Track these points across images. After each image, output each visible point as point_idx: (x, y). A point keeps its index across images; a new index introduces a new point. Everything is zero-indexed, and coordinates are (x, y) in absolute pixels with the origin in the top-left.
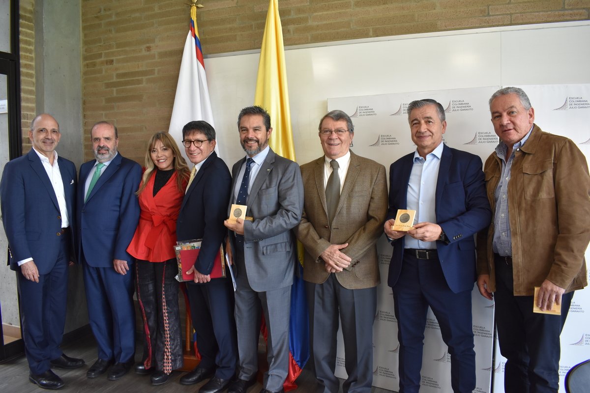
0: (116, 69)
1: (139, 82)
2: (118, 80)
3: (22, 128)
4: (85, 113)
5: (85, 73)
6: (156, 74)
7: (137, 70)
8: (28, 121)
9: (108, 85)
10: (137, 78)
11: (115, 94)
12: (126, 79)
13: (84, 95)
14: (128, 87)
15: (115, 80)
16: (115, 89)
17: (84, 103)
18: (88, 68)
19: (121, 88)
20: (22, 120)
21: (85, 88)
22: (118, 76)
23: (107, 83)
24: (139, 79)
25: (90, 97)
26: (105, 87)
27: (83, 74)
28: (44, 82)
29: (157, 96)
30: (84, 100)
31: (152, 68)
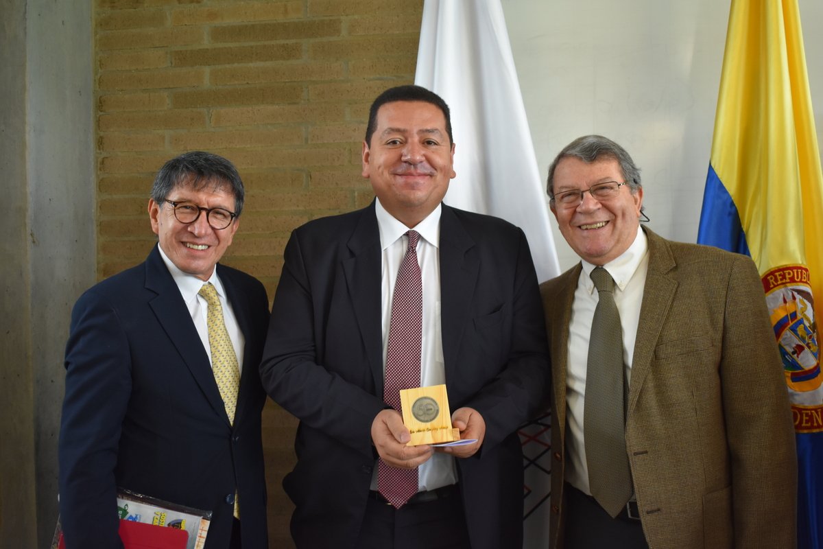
0: (212, 15)
1: (290, 52)
2: (220, 45)
4: (102, 134)
5: (103, 24)
6: (344, 33)
7: (281, 19)
9: (182, 59)
10: (282, 42)
11: (207, 83)
12: (247, 44)
13: (100, 82)
14: (251, 65)
15: (206, 43)
16: (207, 70)
17: (100, 105)
18: (113, 7)
19: (227, 66)
21: (101, 65)
22: (218, 33)
23: (181, 51)
24: (287, 44)
25: (122, 90)
26: (172, 63)
27: (96, 25)
28: (26, 33)
29: (348, 91)
30: (101, 97)
31: (331, 18)
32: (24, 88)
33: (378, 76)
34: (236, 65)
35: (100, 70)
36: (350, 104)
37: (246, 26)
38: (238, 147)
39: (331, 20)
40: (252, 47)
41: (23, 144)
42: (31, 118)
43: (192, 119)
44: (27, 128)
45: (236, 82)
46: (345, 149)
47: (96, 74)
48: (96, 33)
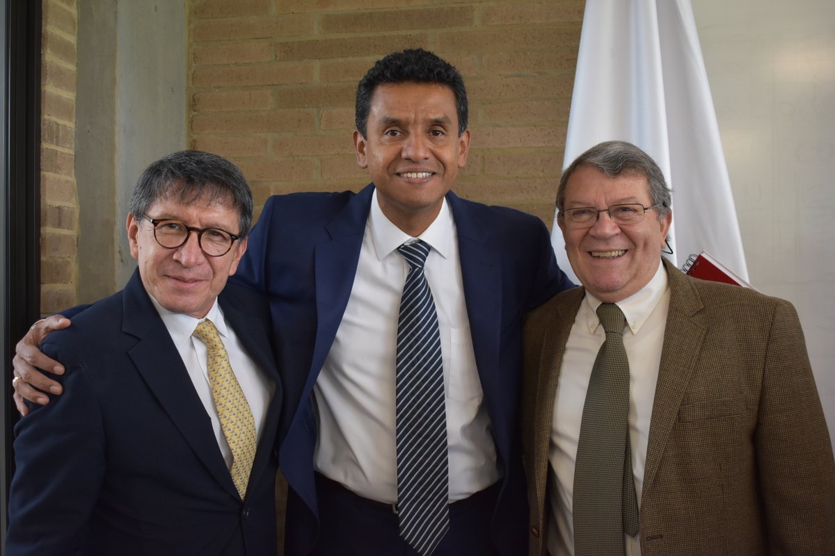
3: (43, 173)
4: (195, 137)
5: (198, 11)
6: (477, 22)
8: (59, 149)
9: (290, 51)
10: (404, 32)
11: (317, 79)
15: (317, 33)
16: (317, 65)
17: (193, 104)
19: (341, 60)
20: (45, 145)
21: (195, 58)
22: (331, 23)
23: (287, 43)
24: (410, 35)
25: (218, 87)
26: (276, 57)
27: (190, 13)
28: (116, 18)
29: (481, 89)
30: (194, 95)
31: (462, 5)
32: (113, 82)
33: (517, 72)
34: (351, 59)
35: (194, 64)
36: (483, 104)
37: (363, 14)
38: (351, 153)
39: (462, 8)
40: (369, 38)
41: (112, 147)
42: (121, 116)
43: (299, 121)
44: (117, 129)
45: (351, 78)
46: (477, 156)
47: (189, 68)
48: (190, 22)
